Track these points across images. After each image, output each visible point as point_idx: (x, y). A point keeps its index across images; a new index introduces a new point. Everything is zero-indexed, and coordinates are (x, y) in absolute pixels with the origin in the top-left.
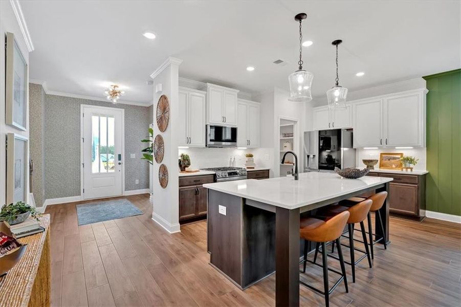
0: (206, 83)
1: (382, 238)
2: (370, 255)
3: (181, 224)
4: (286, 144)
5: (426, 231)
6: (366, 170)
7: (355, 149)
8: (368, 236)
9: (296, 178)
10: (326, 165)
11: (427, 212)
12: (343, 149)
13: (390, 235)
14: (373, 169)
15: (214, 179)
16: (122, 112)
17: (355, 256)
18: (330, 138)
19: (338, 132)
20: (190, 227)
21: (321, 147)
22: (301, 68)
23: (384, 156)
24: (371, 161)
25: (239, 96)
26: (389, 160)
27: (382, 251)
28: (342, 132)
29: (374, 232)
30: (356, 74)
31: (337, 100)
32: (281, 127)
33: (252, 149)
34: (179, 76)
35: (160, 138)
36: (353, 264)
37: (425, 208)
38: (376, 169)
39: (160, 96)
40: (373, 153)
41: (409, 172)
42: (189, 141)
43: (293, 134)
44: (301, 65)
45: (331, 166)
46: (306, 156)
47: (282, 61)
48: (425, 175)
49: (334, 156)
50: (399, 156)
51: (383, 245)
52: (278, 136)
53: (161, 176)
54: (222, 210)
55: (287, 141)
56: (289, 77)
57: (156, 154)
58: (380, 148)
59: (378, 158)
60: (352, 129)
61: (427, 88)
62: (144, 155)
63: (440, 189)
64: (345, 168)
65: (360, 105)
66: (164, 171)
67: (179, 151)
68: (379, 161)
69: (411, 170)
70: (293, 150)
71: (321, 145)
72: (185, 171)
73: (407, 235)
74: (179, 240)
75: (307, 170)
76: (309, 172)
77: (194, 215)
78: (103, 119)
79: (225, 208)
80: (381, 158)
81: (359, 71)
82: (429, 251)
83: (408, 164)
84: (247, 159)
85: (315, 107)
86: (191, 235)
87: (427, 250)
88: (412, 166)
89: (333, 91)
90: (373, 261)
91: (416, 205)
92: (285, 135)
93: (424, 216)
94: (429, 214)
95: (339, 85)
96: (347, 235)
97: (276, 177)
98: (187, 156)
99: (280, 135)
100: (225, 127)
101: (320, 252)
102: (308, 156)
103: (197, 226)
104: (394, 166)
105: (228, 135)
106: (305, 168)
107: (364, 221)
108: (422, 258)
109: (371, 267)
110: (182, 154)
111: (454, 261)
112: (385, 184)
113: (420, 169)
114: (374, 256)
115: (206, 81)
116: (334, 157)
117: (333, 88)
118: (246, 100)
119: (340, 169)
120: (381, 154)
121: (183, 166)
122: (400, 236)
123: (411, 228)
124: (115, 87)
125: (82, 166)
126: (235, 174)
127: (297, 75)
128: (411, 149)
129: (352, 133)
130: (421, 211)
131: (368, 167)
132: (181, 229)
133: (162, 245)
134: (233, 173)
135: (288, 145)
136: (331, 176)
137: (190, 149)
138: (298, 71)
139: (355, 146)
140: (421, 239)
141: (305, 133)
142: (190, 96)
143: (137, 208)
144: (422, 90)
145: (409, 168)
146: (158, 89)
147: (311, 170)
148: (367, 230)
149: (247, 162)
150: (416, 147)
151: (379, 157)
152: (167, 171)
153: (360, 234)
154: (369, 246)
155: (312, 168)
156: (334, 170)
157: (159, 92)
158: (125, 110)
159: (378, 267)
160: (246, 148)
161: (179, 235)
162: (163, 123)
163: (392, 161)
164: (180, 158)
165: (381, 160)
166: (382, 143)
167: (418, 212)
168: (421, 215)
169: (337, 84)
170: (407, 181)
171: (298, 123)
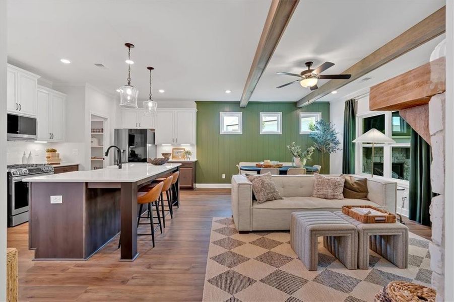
1: (176, 202)
6: (165, 160)
7: (157, 145)
9: (120, 167)
12: (149, 145)
17: (165, 213)
19: (144, 132)
22: (129, 83)
23: (174, 150)
24: (167, 154)
25: (40, 83)
26: (177, 153)
27: (176, 209)
28: (148, 131)
30: (160, 91)
31: (150, 109)
36: (163, 217)
37: (196, 183)
38: (170, 160)
40: (167, 148)
41: (188, 160)
43: (103, 129)
44: (129, 81)
47: (104, 66)
48: (196, 161)
49: (139, 151)
50: (183, 150)
51: (177, 206)
55: (96, 137)
58: (172, 145)
59: (171, 152)
60: (154, 130)
61: (197, 108)
65: (160, 112)
71: (130, 140)
79: (62, 196)
81: (161, 89)
83: (187, 155)
84: (48, 154)
88: (189, 156)
89: (147, 103)
90: (173, 214)
91: (192, 181)
94: (198, 186)
99: (91, 129)
104: (180, 157)
113: (193, 158)
120: (173, 149)
122: (185, 199)
127: (126, 88)
128: (189, 145)
129: (154, 133)
131: (165, 158)
134: (35, 170)
138: (128, 86)
139: (156, 143)
141: (115, 130)
144: (194, 109)
145: (188, 158)
149: (48, 157)
150: (192, 145)
151: (172, 151)
163: (179, 154)
165: (173, 153)
166: (174, 141)
167: (193, 185)
168: (194, 187)
169: (150, 98)
170: (187, 166)
171: (109, 120)
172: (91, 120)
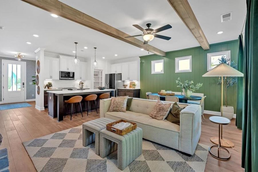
7: (124, 81)
16: (25, 63)
24: (125, 85)
28: (116, 74)
35: (37, 76)
42: (51, 77)
46: (106, 83)
48: (140, 90)
50: (134, 83)
53: (38, 90)
57: (36, 83)
59: (129, 84)
60: (121, 74)
62: (33, 83)
66: (39, 88)
69: (134, 88)
72: (49, 88)
78: (15, 66)
79: (51, 97)
85: (112, 64)
98: (51, 83)
99: (94, 75)
105: (71, 75)
115: (60, 54)
124: (19, 54)
125: (2, 88)
132: (45, 109)
137: (52, 80)
141: (106, 74)
142: (52, 60)
143: (30, 105)
146: (37, 58)
150: (138, 80)
158: (26, 63)
160: (80, 80)
162: (38, 71)
164: (48, 84)
171: (104, 70)
172: (93, 71)
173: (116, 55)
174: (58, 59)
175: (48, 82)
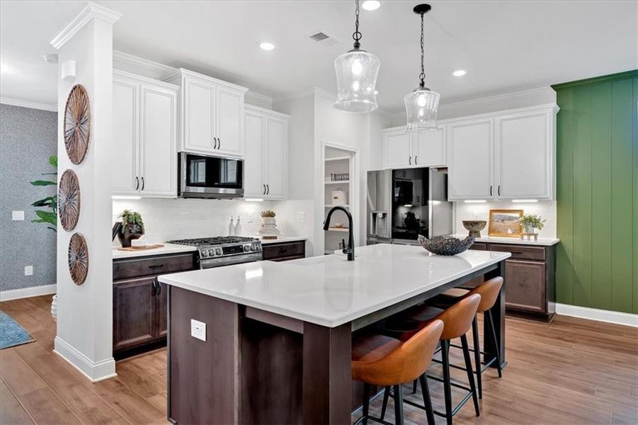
0: (179, 68)
1: (495, 358)
2: (477, 390)
3: (116, 359)
4: (336, 194)
5: (559, 338)
6: (469, 240)
7: (452, 203)
8: (472, 355)
9: (351, 258)
10: (404, 231)
11: (557, 305)
12: (433, 203)
13: (506, 351)
14: (479, 236)
15: (193, 262)
17: (453, 395)
18: (411, 184)
19: (424, 173)
20: (139, 364)
21: (396, 199)
22: (357, 46)
23: (495, 214)
24: (476, 223)
25: (247, 100)
26: (503, 220)
27: (494, 380)
28: (430, 171)
29: (481, 348)
30: (453, 71)
31: (421, 113)
32: (326, 162)
33: (273, 202)
34: (113, 48)
35: (71, 177)
36: (449, 414)
37: (555, 301)
38: (484, 236)
39: (71, 88)
40: (478, 210)
41: (532, 241)
42: (140, 184)
43: (348, 174)
44: (357, 40)
45: (412, 232)
46: (371, 214)
47: (327, 37)
48: (555, 246)
49: (418, 214)
50: (517, 215)
51: (496, 370)
52: (320, 179)
53: (73, 258)
54: (198, 330)
55: (339, 188)
56: (336, 61)
57: (63, 212)
58: (489, 201)
59: (486, 218)
60: (446, 168)
61: (557, 103)
62: (39, 213)
63: (575, 269)
64: (435, 235)
65: (458, 126)
66: (79, 247)
67: (115, 204)
68: (488, 224)
69: (536, 239)
70: (348, 204)
71: (397, 195)
72: (130, 246)
73: (532, 348)
74: (111, 395)
75: (372, 239)
76: (376, 243)
77: (149, 336)
79: (204, 324)
80: (491, 218)
81: (458, 68)
82: (566, 374)
83: (530, 228)
84: (263, 220)
85: (386, 127)
86: (139, 381)
87: (561, 372)
88: (536, 230)
89: (415, 97)
90: (481, 402)
91: (542, 296)
92: (335, 177)
93: (553, 312)
94: (561, 309)
95: (425, 86)
96: (439, 357)
97: (318, 255)
98: (137, 216)
99: (326, 176)
100: (226, 160)
101: (391, 396)
102: (375, 215)
103: (156, 361)
104: (510, 231)
105: (231, 176)
106: (369, 236)
107: (467, 334)
108: (556, 388)
109: (478, 414)
110: (126, 212)
111: (601, 389)
112: (499, 263)
113: (547, 236)
114: (483, 392)
115: (179, 64)
116: (417, 217)
117: (415, 91)
118: (261, 109)
119: (428, 238)
120: (492, 211)
121: (127, 236)
122: (521, 350)
123: (537, 334)
126: (239, 250)
127: (352, 59)
128: (535, 203)
129: (446, 175)
130: (550, 304)
131: (471, 233)
132: (118, 369)
133: (67, 411)
134: (233, 249)
135: (340, 194)
136: (412, 252)
137: (145, 200)
138: (352, 51)
139: (450, 198)
140: (552, 353)
141: (369, 173)
142: (142, 92)
143: (21, 329)
144: (550, 107)
145: (533, 234)
146: (69, 72)
147: (380, 240)
148: (471, 345)
149: (263, 226)
150: (542, 200)
151: (488, 217)
152: (85, 248)
153: (460, 352)
154: (475, 375)
155: (381, 236)
156: (416, 239)
157: (69, 78)
159: (490, 413)
160: (261, 200)
161: (113, 384)
162: (78, 146)
163: (508, 223)
164: (121, 220)
165: (490, 222)
166: (493, 192)
167: (546, 307)
168: (550, 311)
169: (422, 84)
170: (530, 255)
171: (357, 155)
173: (459, 73)
174: (168, 90)
175: (122, 212)
